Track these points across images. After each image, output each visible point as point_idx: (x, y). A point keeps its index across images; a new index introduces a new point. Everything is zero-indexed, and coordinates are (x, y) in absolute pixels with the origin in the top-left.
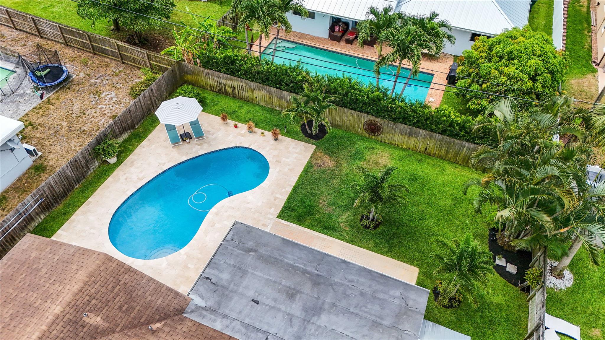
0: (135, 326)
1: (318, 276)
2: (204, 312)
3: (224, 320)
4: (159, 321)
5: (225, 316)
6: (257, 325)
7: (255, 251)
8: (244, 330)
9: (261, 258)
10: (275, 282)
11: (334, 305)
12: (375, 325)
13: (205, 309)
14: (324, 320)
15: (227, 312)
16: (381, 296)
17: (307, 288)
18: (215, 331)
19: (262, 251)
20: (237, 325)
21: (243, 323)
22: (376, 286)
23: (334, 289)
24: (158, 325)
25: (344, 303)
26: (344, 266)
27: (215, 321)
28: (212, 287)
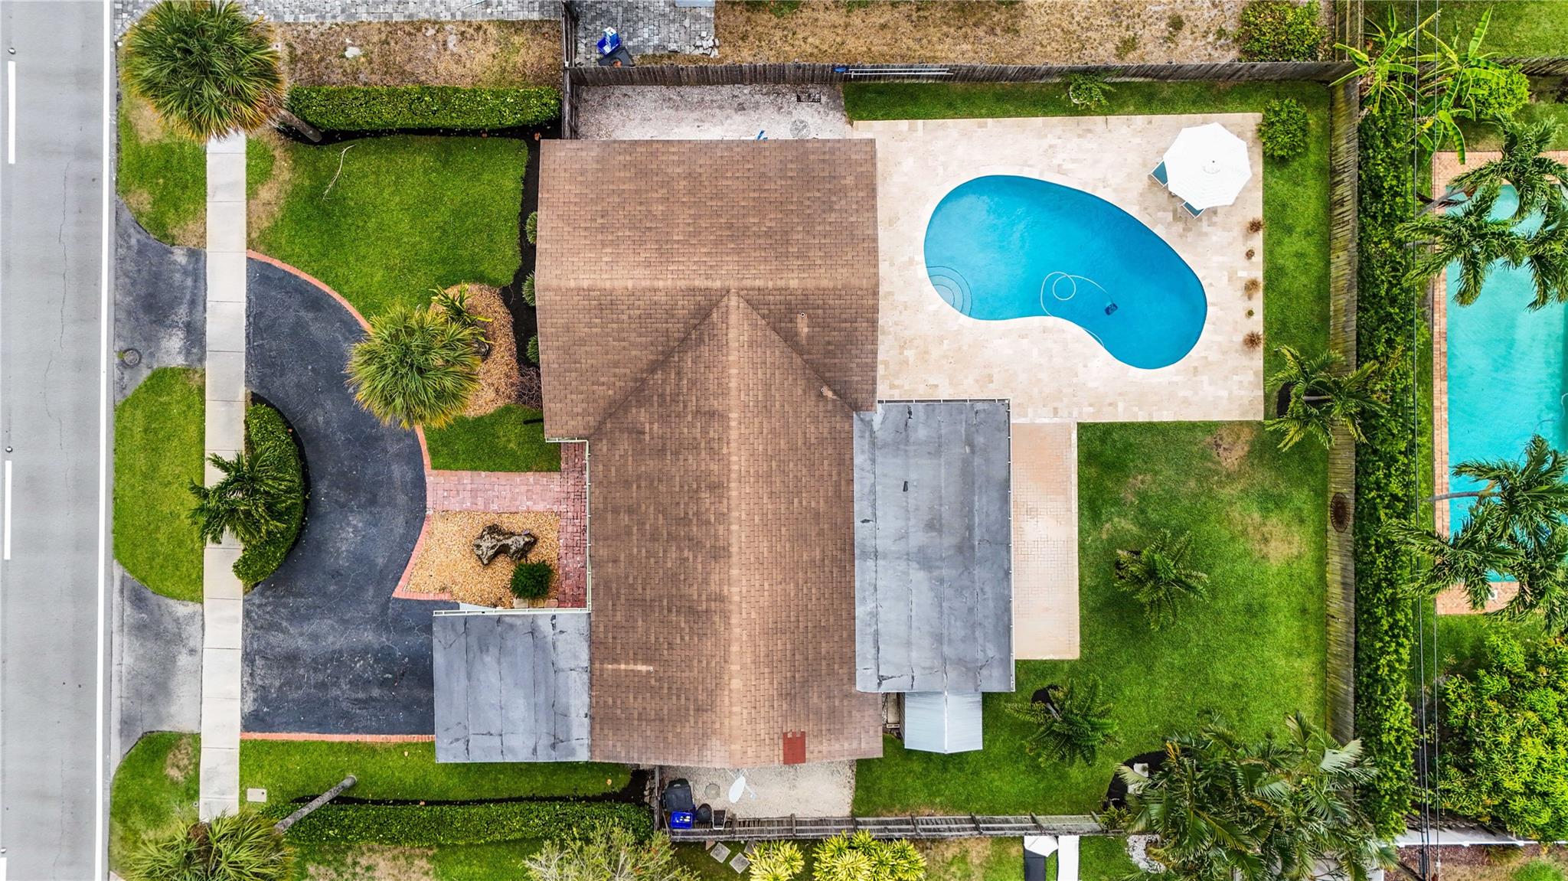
0: (817, 371)
1: (972, 547)
2: (867, 434)
3: (869, 462)
4: (835, 392)
5: (873, 461)
6: (879, 502)
7: (973, 452)
8: (866, 490)
9: (966, 463)
10: (941, 497)
11: (941, 581)
12: (938, 638)
13: (872, 432)
14: (918, 576)
15: (879, 460)
16: (978, 634)
17: (949, 541)
18: (852, 459)
19: (977, 461)
20: (868, 482)
21: (874, 485)
22: (989, 624)
23: (962, 573)
24: (829, 394)
25: (949, 592)
26: (1001, 574)
27: (863, 452)
28: (902, 426)
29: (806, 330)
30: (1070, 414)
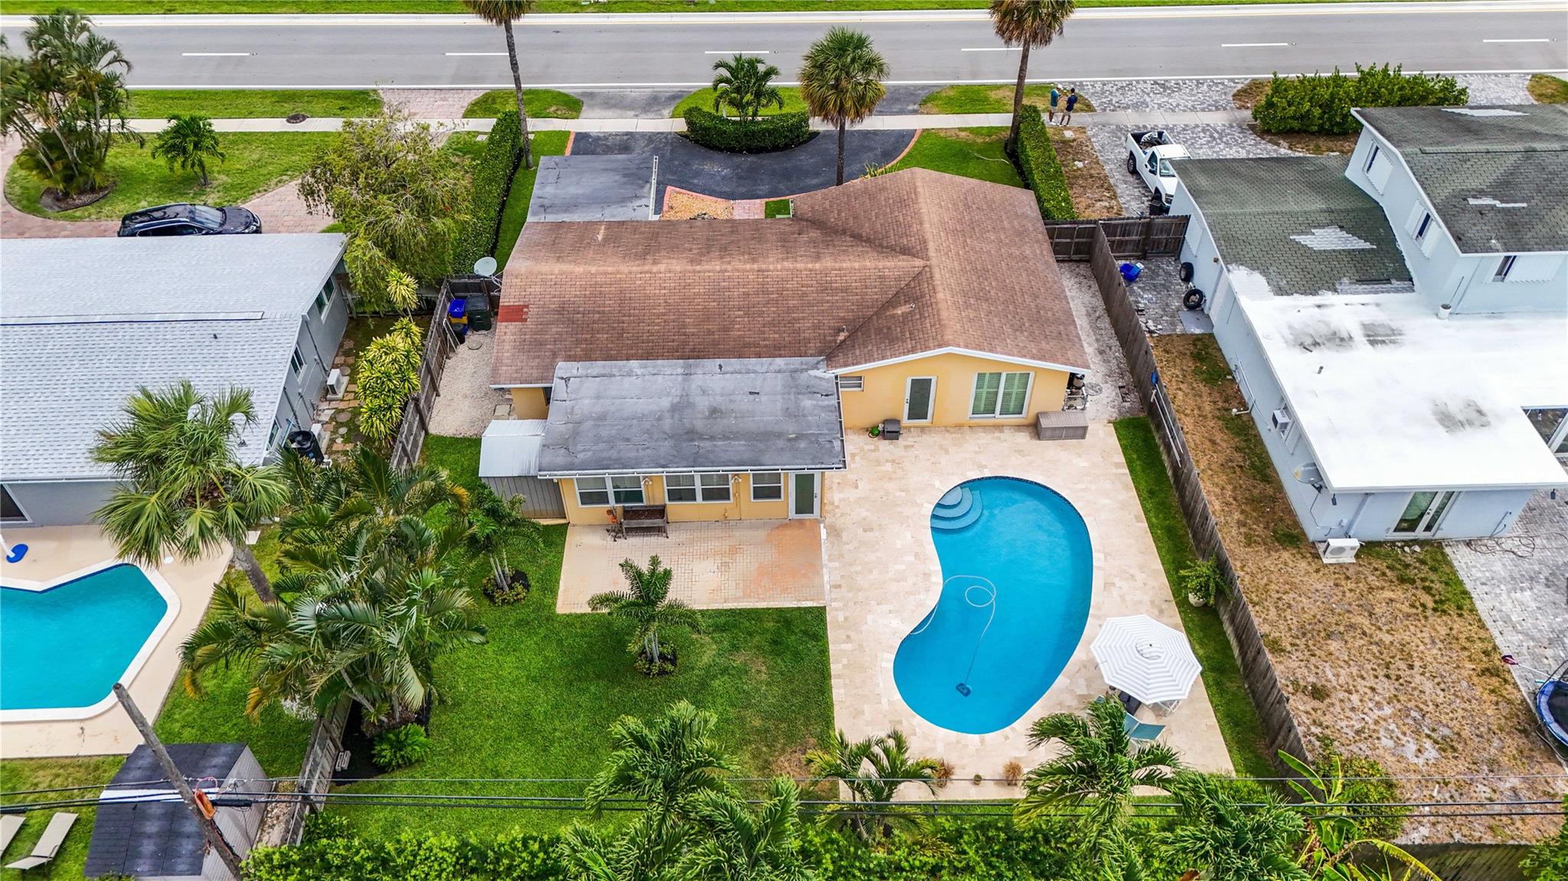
0: (861, 326)
1: (692, 440)
2: (804, 367)
3: (777, 368)
4: (844, 341)
5: (779, 372)
6: (739, 376)
7: (790, 440)
8: (750, 367)
9: (779, 435)
10: (743, 417)
11: (659, 419)
12: (602, 418)
13: (807, 370)
14: (666, 403)
15: (779, 375)
16: (602, 446)
17: (699, 425)
18: (780, 356)
19: (780, 443)
20: (757, 368)
21: (755, 372)
22: (614, 454)
23: (665, 433)
24: (842, 337)
25: (647, 425)
26: (662, 462)
27: (787, 364)
28: (814, 390)
29: (899, 312)
30: (835, 600)
